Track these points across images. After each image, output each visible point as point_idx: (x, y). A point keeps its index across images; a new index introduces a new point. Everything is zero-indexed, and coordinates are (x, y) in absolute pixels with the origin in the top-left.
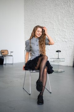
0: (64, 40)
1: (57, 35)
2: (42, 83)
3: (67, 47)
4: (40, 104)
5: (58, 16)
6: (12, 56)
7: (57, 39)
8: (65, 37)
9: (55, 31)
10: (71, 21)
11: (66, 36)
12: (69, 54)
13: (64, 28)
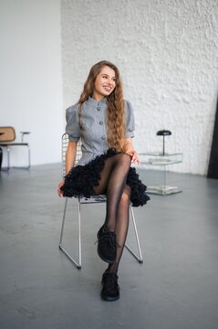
0: (180, 98)
1: (160, 81)
2: (114, 235)
3: (190, 118)
4: (110, 298)
5: (164, 24)
6: (26, 144)
7: (159, 93)
8: (185, 88)
9: (154, 70)
10: (203, 40)
11: (187, 85)
12: (196, 137)
13: (182, 62)
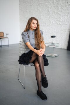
0: (58, 23)
1: (52, 17)
7: (51, 21)
9: (50, 14)
10: (67, 4)
11: (61, 19)
13: (59, 11)
